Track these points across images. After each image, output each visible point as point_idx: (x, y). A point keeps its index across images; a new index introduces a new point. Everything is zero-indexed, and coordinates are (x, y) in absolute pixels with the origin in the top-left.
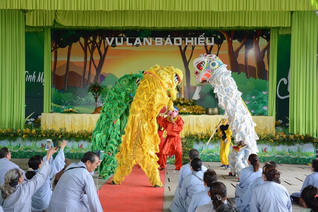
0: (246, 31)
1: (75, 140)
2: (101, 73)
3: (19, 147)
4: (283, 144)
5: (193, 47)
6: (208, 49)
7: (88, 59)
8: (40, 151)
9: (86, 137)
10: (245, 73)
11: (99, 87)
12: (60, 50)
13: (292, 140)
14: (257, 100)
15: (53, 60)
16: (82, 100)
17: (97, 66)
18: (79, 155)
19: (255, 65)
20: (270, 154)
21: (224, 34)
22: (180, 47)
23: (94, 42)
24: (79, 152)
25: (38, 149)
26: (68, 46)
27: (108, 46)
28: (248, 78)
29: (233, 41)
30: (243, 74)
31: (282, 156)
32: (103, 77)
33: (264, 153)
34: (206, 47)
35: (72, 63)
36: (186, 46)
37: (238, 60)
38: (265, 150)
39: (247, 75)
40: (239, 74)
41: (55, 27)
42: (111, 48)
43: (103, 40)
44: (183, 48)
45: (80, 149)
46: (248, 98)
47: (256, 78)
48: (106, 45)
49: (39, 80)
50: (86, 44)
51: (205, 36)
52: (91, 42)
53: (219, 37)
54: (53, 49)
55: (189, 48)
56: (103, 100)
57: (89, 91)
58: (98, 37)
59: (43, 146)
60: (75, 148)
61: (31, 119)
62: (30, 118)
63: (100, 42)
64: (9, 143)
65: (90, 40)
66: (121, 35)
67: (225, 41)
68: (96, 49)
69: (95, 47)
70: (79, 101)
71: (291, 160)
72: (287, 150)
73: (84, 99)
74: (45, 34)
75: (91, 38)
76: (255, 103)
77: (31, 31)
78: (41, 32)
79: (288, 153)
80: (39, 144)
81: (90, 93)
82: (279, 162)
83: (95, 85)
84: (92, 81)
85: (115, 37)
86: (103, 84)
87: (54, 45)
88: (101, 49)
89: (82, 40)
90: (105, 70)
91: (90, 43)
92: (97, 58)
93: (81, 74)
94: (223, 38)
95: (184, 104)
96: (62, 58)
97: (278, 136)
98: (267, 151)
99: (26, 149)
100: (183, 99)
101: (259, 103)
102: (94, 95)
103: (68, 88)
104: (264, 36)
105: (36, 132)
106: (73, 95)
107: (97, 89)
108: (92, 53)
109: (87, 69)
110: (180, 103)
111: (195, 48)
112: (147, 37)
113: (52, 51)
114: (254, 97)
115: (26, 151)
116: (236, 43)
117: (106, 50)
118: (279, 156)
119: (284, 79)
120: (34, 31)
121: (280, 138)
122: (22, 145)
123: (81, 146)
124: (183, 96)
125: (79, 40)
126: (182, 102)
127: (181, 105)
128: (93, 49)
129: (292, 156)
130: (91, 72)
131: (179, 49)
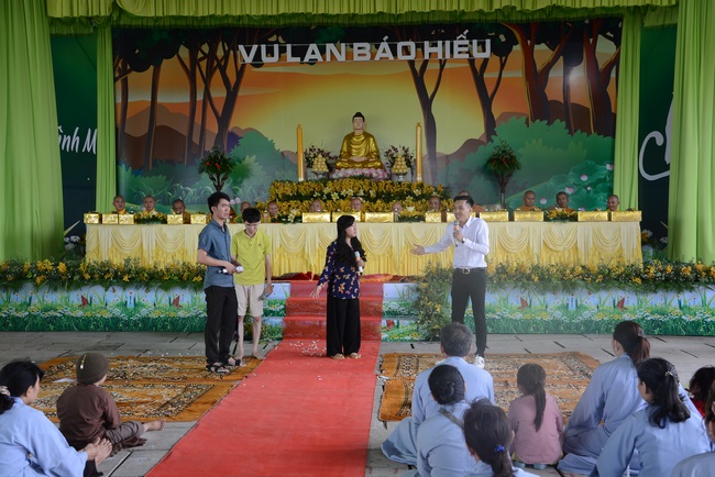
0: (565, 22)
1: (161, 287)
2: (230, 128)
3: (29, 305)
4: (666, 289)
5: (442, 63)
6: (478, 66)
7: (200, 97)
8: (80, 313)
9: (188, 279)
10: (564, 123)
11: (225, 161)
12: (133, 76)
13: (687, 279)
14: (593, 185)
15: (119, 100)
16: (187, 192)
17: (220, 113)
18: (172, 323)
19: (588, 104)
20: (633, 312)
21: (514, 31)
22: (411, 63)
23: (211, 56)
24: (172, 314)
25: (73, 310)
26: (152, 67)
27: (244, 66)
28: (570, 133)
29: (537, 47)
30: (559, 125)
31: (662, 318)
32: (234, 139)
33: (618, 310)
34: (472, 61)
35: (162, 106)
36: (426, 62)
37: (547, 91)
38: (621, 303)
39: (568, 126)
40: (549, 124)
41: (122, 23)
42: (250, 71)
43: (232, 52)
44: (418, 67)
45: (174, 307)
46: (572, 180)
47: (589, 133)
48: (240, 63)
49: (87, 147)
50: (194, 61)
51: (470, 37)
52: (205, 56)
53: (502, 38)
54: (117, 75)
55: (433, 67)
56: (235, 191)
57: (201, 171)
58: (220, 44)
59: (85, 301)
60: (161, 305)
61: (73, 238)
62: (68, 235)
63: (226, 56)
64: (4, 295)
65: (203, 52)
66: (274, 38)
67: (517, 48)
68: (218, 73)
69: (215, 69)
70: (180, 194)
71: (685, 328)
72: (675, 304)
73: (191, 191)
74: (99, 40)
75: (206, 48)
76: (589, 191)
77: (65, 31)
78: (89, 35)
79: (678, 311)
80: (75, 297)
81: (205, 176)
82: (656, 331)
83: (216, 157)
84: (209, 146)
85: (259, 43)
86: (234, 153)
87: (120, 65)
88: (227, 72)
89: (184, 52)
90: (239, 122)
91: (202, 59)
92: (219, 93)
93: (185, 133)
94: (512, 41)
95: (423, 196)
96: (140, 96)
97: (652, 270)
98: (625, 306)
99: (46, 310)
100: (421, 186)
101: (597, 192)
102: (213, 179)
103: (154, 164)
104: (609, 34)
105: (68, 268)
106: (167, 180)
107: (219, 166)
108: (207, 81)
109: (198, 120)
110: (413, 195)
111: (447, 66)
112: (334, 42)
113: (115, 80)
114: (584, 178)
115: (47, 315)
116: (542, 52)
117: (240, 73)
118: (656, 316)
119: (656, 135)
120: (73, 32)
121: (659, 274)
122: (35, 301)
123: (176, 302)
124: (419, 179)
125: (177, 52)
126: (417, 192)
127: (417, 198)
128: (210, 72)
129: (688, 318)
130: (208, 127)
131: (409, 69)
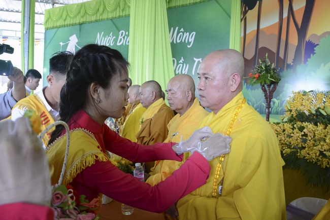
12: (249, 14)
15: (242, 35)
17: (300, 25)
35: (263, 31)
54: (242, 17)
87: (244, 9)
92: (300, 5)
93: (274, 50)
113: (241, 20)
130: (290, 41)
